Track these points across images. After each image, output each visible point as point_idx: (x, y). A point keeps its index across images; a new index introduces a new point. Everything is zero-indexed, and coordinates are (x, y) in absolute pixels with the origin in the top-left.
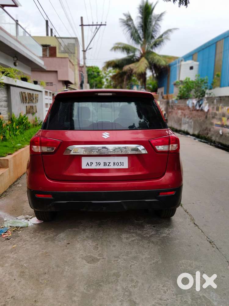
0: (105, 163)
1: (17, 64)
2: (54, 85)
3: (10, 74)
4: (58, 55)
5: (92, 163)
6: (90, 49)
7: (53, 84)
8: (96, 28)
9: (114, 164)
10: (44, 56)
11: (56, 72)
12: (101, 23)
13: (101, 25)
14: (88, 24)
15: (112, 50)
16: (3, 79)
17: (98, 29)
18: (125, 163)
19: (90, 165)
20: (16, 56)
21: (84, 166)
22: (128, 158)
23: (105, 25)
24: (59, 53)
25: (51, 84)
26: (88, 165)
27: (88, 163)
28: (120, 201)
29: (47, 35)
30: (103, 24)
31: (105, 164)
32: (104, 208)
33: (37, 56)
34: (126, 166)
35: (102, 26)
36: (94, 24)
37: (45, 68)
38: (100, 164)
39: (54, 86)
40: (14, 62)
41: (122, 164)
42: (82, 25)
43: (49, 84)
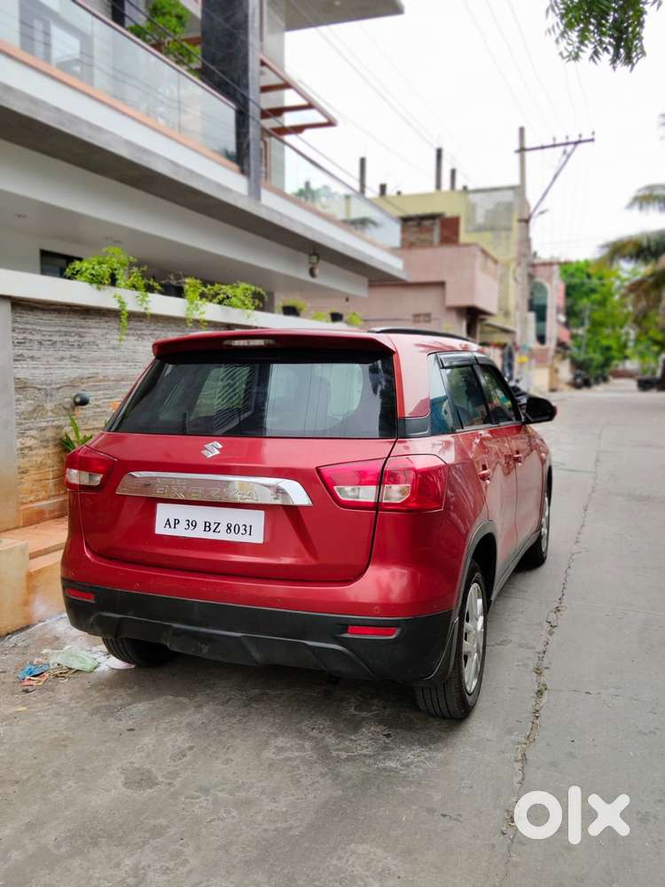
0: (208, 524)
1: (317, 271)
2: (435, 319)
3: (231, 300)
4: (464, 237)
5: (177, 522)
6: (542, 213)
7: (433, 316)
8: (565, 152)
9: (229, 528)
10: (407, 245)
11: (442, 284)
12: (580, 136)
13: (576, 143)
14: (539, 145)
15: (631, 205)
16: (204, 313)
17: (569, 156)
18: (254, 528)
19: (172, 525)
20: (317, 252)
21: (160, 529)
22: (266, 515)
23: (592, 140)
24: (467, 231)
25: (427, 319)
26: (168, 526)
27: (168, 520)
28: (239, 635)
29: (438, 186)
30: (583, 138)
31: (207, 526)
32: (205, 649)
33: (382, 248)
34: (257, 537)
35: (579, 146)
36: (558, 142)
37: (403, 276)
38: (195, 526)
39: (433, 322)
40: (309, 266)
41: (248, 530)
42: (522, 150)
43: (421, 318)
